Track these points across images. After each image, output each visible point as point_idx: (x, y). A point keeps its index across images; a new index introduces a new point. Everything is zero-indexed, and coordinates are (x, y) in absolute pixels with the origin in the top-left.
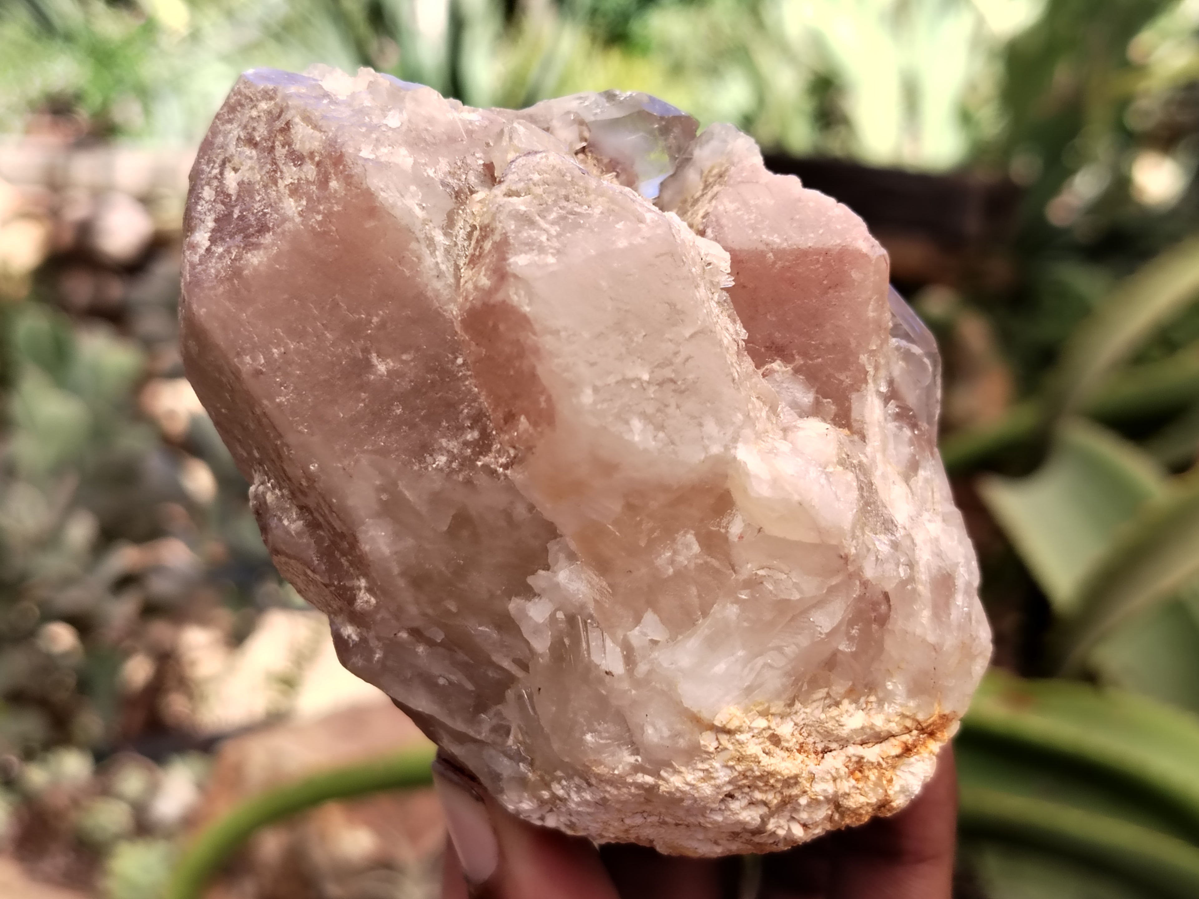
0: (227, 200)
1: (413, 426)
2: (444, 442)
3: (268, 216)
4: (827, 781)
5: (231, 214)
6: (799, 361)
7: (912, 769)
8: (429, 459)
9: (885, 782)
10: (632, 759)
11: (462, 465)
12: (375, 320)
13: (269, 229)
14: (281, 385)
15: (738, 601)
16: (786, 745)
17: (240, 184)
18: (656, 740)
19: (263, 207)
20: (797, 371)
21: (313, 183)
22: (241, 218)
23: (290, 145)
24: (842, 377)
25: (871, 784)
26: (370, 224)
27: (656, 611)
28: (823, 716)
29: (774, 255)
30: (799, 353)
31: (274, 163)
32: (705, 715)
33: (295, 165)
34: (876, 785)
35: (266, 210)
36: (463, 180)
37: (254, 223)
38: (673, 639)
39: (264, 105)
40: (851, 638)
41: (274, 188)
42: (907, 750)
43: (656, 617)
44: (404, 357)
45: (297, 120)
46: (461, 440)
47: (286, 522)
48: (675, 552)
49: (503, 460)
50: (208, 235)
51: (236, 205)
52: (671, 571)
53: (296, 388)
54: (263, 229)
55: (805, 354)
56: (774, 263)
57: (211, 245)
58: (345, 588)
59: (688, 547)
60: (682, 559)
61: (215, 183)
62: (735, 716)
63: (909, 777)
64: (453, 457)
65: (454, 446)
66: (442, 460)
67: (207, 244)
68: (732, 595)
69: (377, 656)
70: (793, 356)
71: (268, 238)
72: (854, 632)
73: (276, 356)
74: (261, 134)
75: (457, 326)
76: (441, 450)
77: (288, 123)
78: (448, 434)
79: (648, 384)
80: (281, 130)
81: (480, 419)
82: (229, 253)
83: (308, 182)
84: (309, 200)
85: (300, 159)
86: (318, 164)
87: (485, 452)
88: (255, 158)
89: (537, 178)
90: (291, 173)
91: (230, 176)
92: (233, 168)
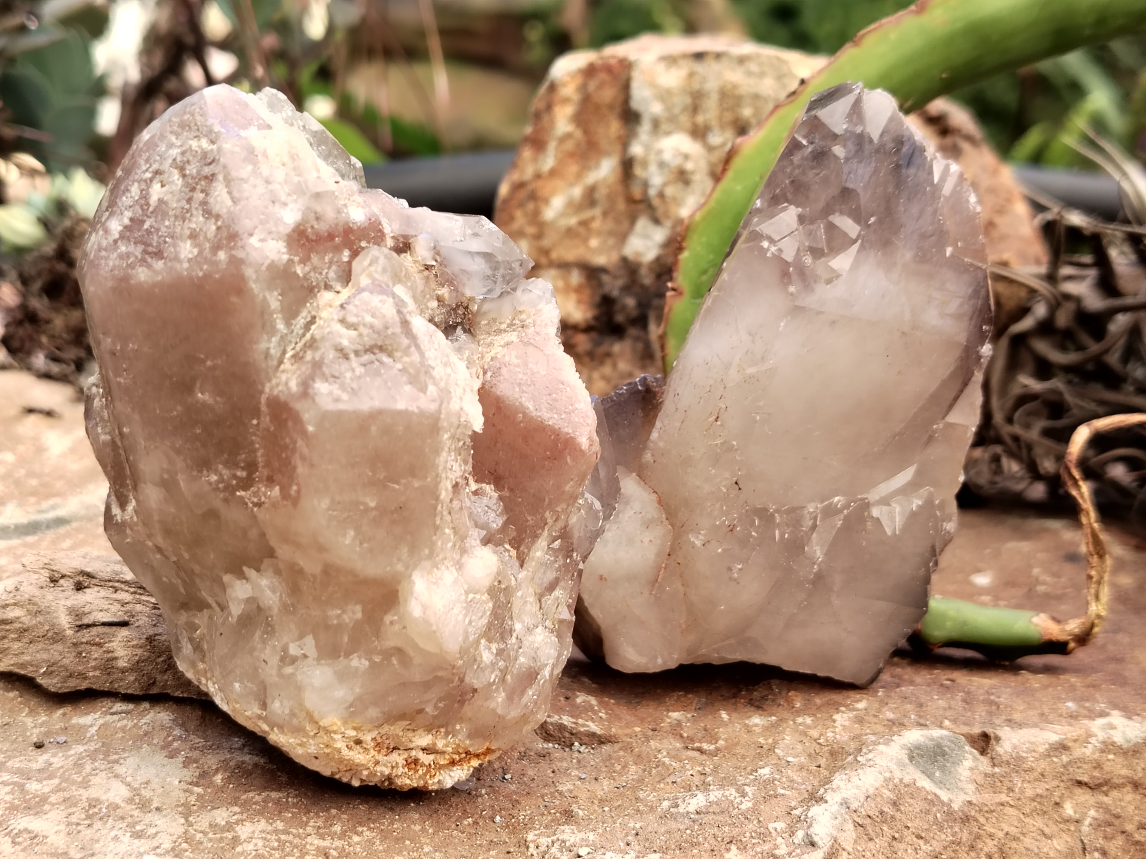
0: (146, 207)
1: (204, 446)
2: (220, 467)
3: (167, 245)
4: (387, 767)
5: (143, 222)
6: (506, 493)
7: (452, 774)
8: (205, 472)
9: (428, 777)
10: (259, 712)
11: (226, 488)
12: (209, 363)
13: (162, 258)
14: (125, 370)
15: (370, 660)
16: (365, 746)
17: (161, 201)
18: (279, 712)
19: (166, 234)
20: (500, 498)
21: (208, 240)
22: (148, 232)
23: (207, 195)
24: (529, 518)
25: (417, 776)
26: (234, 299)
27: (315, 638)
28: (401, 734)
29: (524, 416)
30: (508, 488)
31: (189, 200)
32: (316, 716)
33: (203, 216)
34: (420, 777)
35: (167, 239)
36: (324, 273)
37: (155, 244)
38: (318, 659)
39: (205, 143)
40: (436, 707)
41: (181, 223)
42: (453, 763)
43: (313, 642)
44: (218, 399)
45: (220, 177)
46: (233, 472)
47: (99, 430)
48: (344, 612)
49: (255, 500)
50: (120, 228)
51: (150, 217)
52: (335, 622)
53: (134, 377)
54: (159, 254)
55: (511, 490)
56: (521, 422)
57: (118, 239)
58: (122, 493)
59: (354, 613)
60: (346, 618)
61: (143, 186)
62: (336, 724)
63: (447, 777)
64: (221, 480)
65: (226, 473)
66: (214, 478)
67: (117, 236)
68: (369, 654)
69: (128, 540)
70: (504, 488)
71: (159, 265)
72: (441, 705)
73: (129, 349)
74: (191, 170)
75: (263, 399)
76: (216, 472)
77: (213, 175)
78: (227, 464)
79: (373, 509)
80: (206, 177)
81: (251, 467)
82: (128, 257)
83: (206, 237)
84: (200, 253)
85: (208, 213)
86: (218, 228)
87: (245, 488)
88: (179, 187)
89: (368, 319)
90: (197, 220)
91: (156, 187)
92: (161, 182)
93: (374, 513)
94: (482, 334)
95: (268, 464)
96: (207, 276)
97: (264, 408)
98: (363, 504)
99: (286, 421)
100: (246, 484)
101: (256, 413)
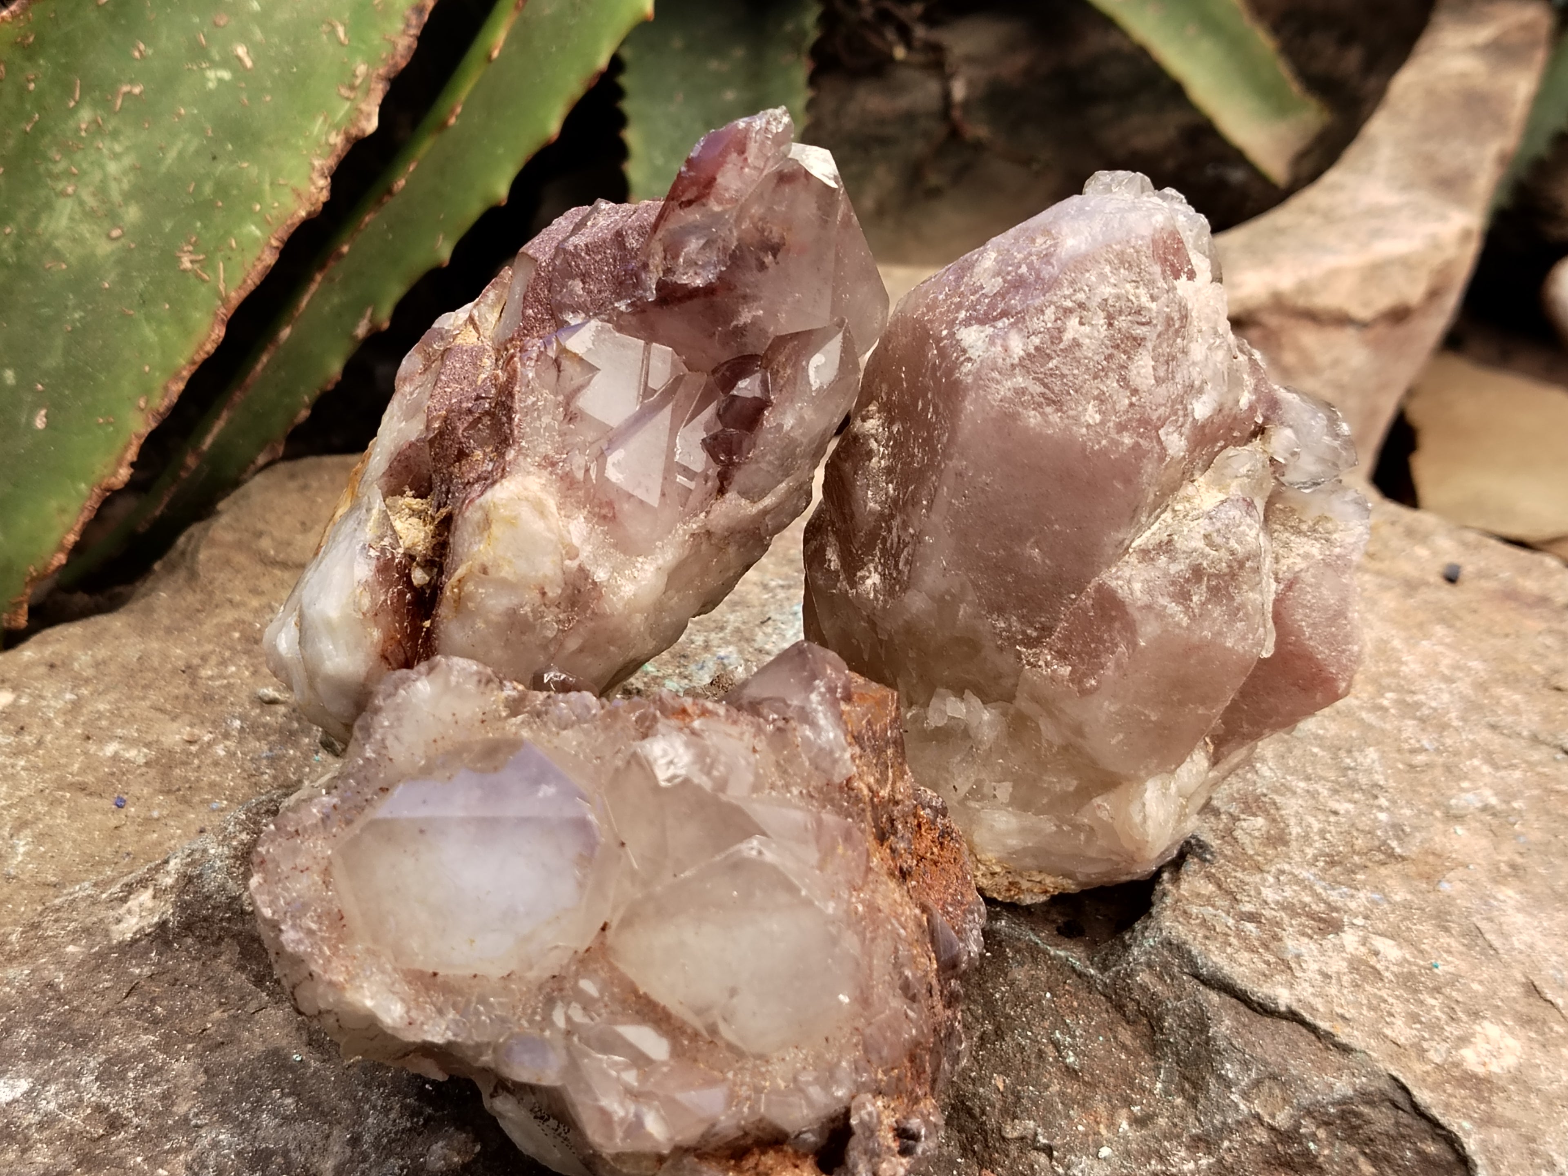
0: (1057, 342)
1: (1008, 594)
2: (1013, 618)
3: (1069, 398)
5: (1049, 357)
8: (995, 616)
11: (1008, 638)
12: (1057, 527)
13: (1060, 410)
17: (1076, 342)
19: (1071, 385)
21: (1116, 413)
22: (1053, 372)
23: (1129, 359)
24: (1245, 726)
26: (1119, 485)
27: (1015, 788)
32: (977, 850)
33: (1118, 382)
35: (1071, 391)
37: (1056, 391)
39: (1143, 295)
41: (1091, 378)
43: (1011, 790)
44: (1047, 561)
45: (1150, 345)
46: (1024, 628)
48: (1059, 781)
51: (1058, 355)
52: (1044, 785)
54: (1057, 404)
57: (1017, 365)
59: (1068, 785)
64: (1008, 629)
65: (1016, 625)
66: (1001, 624)
67: (1016, 361)
71: (1055, 418)
74: (1122, 322)
75: (1095, 581)
76: (1007, 620)
77: (1144, 339)
78: (1020, 618)
79: (1151, 722)
80: (1135, 339)
81: (1046, 630)
82: (1023, 394)
83: (1114, 408)
84: (1103, 423)
85: (1124, 382)
86: (1132, 405)
87: (1028, 646)
88: (1102, 336)
89: (1233, 543)
90: (1112, 384)
91: (1073, 322)
92: (1081, 318)
93: (1151, 725)
94: (1275, 523)
95: (1067, 639)
96: (1104, 452)
97: (1090, 588)
98: (1145, 715)
99: (1113, 619)
100: (1030, 643)
101: (1080, 590)
